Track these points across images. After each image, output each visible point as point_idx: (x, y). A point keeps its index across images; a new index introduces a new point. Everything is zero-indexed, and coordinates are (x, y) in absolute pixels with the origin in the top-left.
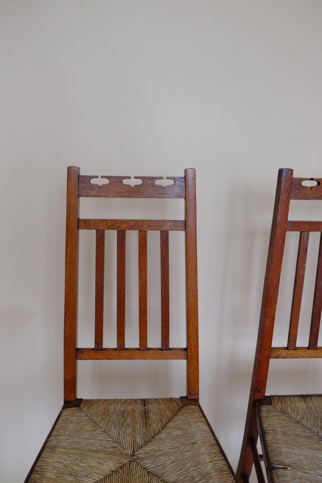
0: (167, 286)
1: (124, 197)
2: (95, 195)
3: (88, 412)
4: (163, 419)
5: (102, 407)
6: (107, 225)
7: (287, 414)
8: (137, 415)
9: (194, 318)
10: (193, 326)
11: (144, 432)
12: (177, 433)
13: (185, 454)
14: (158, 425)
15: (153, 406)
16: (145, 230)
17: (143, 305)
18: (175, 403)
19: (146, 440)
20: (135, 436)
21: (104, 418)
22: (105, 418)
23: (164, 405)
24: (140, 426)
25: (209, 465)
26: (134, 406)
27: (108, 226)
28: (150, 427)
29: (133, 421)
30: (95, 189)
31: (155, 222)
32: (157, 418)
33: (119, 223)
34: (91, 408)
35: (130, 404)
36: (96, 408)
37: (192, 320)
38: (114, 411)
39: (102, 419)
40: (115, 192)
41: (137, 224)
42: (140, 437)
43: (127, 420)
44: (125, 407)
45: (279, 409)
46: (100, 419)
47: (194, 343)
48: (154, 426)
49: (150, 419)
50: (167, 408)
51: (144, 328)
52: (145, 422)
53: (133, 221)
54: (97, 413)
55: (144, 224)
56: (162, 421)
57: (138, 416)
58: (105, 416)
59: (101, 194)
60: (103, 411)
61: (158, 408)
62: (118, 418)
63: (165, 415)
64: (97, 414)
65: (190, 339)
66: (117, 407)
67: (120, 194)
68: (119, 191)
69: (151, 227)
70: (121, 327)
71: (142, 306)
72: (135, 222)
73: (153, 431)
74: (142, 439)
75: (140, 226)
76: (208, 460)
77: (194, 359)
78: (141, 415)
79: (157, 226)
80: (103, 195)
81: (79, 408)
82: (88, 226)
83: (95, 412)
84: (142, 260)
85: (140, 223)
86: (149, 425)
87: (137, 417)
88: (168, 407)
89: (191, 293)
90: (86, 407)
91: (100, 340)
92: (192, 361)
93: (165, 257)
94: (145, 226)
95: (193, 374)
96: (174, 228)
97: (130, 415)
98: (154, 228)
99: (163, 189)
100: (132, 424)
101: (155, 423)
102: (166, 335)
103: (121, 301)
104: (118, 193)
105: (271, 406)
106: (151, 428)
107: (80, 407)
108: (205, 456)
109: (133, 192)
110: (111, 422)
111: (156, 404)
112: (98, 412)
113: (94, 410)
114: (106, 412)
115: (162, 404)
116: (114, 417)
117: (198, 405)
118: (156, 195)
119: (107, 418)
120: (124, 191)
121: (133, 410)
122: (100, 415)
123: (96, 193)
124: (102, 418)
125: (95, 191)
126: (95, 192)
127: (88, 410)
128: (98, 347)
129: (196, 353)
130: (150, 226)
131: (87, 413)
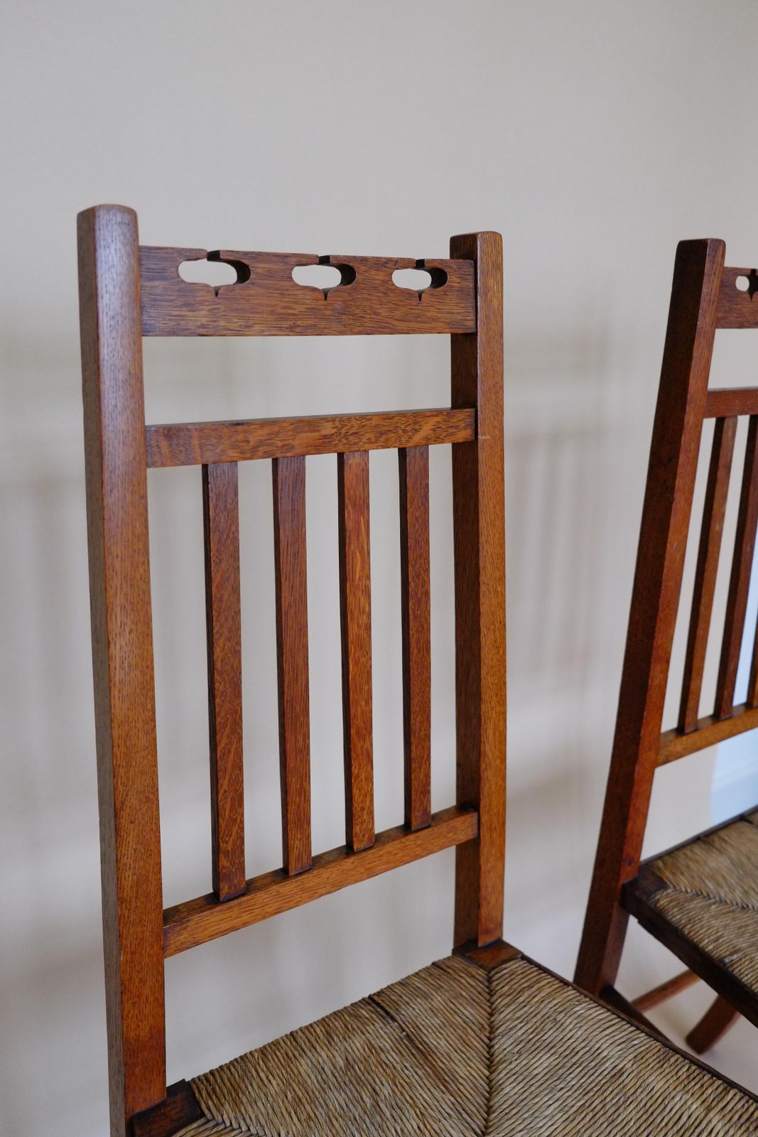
0: (425, 626)
1: (301, 334)
2: (202, 326)
3: (244, 1119)
4: (470, 1037)
5: (274, 1082)
6: (248, 442)
7: (712, 896)
8: (393, 1058)
9: (498, 709)
10: (494, 734)
11: (453, 1104)
12: (543, 1063)
13: (620, 1119)
14: (469, 1062)
15: (414, 1009)
16: (366, 446)
17: (363, 703)
18: (463, 975)
19: (475, 1127)
20: (438, 1131)
21: (310, 1117)
22: (312, 1115)
23: (439, 993)
24: (426, 1090)
25: (714, 1122)
26: (364, 1034)
27: (251, 444)
28: (455, 1080)
29: (399, 1086)
30: (202, 302)
31: (395, 420)
32: (452, 1043)
33: (290, 430)
34: (244, 1100)
35: (348, 1031)
36: (262, 1096)
37: (494, 715)
38: (319, 1078)
39: (305, 1125)
40: (272, 313)
41: (344, 431)
42: (453, 1125)
43: (377, 1088)
44: (342, 1049)
45: (689, 890)
46: (299, 1127)
47: (496, 784)
48: (462, 1071)
49: (438, 1054)
50: (455, 998)
51: (366, 779)
52: (432, 1071)
53: (331, 419)
54: (276, 1109)
55: (364, 426)
56: (471, 1045)
57: (399, 1061)
58: (308, 1108)
59: (222, 323)
60: (289, 1096)
61: (430, 1009)
62: (349, 1093)
63: (465, 1022)
64: (279, 1115)
65: (488, 774)
66: (321, 1061)
67: (286, 320)
68: (283, 311)
69: (384, 436)
70: (300, 794)
71: (359, 709)
72: (337, 424)
73: (472, 1089)
74: (463, 1128)
75: (352, 434)
76: (696, 1107)
77: (495, 828)
78: (404, 1053)
79: (400, 432)
80: (231, 326)
81: (203, 1120)
82: (181, 451)
83: (270, 1111)
84: (358, 554)
85: (352, 426)
86: (449, 1074)
87: (398, 1067)
88: (454, 994)
89: (492, 635)
90: (227, 1106)
91: (237, 861)
92: (491, 837)
93: (420, 535)
94: (368, 435)
95: (492, 874)
96: (445, 434)
97: (373, 1068)
98: (393, 440)
99: (415, 301)
100: (402, 1094)
101: (458, 1059)
102: (424, 781)
103: (298, 709)
104: (283, 318)
105: (670, 891)
106: (461, 1081)
107: (203, 1115)
108: (677, 1098)
109: (328, 312)
110: (340, 1120)
111: (419, 1000)
112: (275, 1105)
113: (260, 1104)
114: (300, 1094)
115: (434, 993)
116: (336, 1098)
117: (520, 956)
118: (395, 323)
119: (317, 1113)
120: (301, 308)
121: (371, 1047)
122: (289, 1114)
123: (204, 320)
124: (303, 1119)
125: (203, 312)
126: (201, 316)
127: (240, 1111)
128: (230, 888)
129: (501, 810)
130: (382, 434)
131: (244, 1128)
